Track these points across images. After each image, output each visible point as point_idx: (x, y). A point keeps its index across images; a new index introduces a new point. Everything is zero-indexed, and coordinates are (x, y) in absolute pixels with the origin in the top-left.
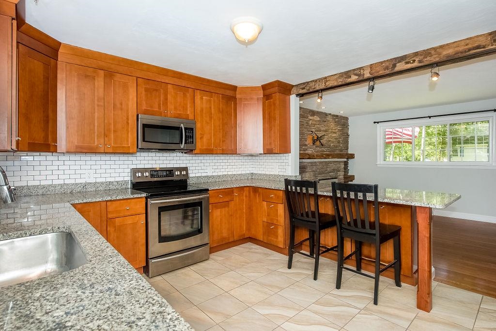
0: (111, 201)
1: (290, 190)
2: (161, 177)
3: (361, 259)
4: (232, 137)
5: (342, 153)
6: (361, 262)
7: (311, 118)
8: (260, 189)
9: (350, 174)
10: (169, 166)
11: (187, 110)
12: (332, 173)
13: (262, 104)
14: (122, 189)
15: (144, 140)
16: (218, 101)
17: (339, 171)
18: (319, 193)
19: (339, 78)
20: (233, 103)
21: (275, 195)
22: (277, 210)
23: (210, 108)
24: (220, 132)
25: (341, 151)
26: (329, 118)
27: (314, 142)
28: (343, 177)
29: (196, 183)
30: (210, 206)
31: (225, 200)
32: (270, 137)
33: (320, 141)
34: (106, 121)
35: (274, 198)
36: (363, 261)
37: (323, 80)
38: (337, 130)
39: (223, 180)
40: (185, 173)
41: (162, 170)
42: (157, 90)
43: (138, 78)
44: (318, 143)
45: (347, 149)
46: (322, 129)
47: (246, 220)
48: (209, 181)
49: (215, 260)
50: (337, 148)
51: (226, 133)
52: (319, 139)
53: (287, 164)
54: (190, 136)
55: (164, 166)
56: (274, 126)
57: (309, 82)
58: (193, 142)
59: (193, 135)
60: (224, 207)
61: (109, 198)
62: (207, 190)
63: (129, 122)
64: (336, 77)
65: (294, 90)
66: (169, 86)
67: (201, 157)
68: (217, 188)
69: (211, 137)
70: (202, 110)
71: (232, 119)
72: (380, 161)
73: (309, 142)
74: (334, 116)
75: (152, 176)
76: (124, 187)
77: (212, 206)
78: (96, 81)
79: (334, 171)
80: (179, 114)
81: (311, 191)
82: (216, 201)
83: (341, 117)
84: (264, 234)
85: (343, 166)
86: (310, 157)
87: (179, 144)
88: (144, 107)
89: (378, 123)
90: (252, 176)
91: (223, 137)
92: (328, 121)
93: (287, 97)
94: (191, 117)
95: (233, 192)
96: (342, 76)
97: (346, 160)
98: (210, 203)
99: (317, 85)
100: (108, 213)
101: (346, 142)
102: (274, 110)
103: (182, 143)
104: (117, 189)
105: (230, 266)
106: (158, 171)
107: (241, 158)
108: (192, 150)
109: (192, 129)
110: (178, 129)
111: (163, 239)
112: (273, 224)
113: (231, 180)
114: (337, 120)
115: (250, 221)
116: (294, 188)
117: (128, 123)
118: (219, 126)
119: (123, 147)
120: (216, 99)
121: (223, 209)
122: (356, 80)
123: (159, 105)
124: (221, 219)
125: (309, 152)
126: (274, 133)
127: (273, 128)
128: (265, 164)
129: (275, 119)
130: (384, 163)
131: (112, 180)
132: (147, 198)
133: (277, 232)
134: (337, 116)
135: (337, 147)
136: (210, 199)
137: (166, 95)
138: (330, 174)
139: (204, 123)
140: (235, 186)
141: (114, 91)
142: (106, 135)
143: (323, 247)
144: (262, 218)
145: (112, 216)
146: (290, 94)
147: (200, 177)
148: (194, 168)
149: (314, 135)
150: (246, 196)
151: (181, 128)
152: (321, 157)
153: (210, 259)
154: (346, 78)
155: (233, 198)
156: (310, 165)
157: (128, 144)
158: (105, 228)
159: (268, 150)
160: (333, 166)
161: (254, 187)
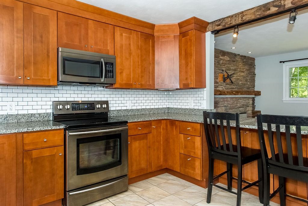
0: (27, 132)
1: (209, 123)
2: (82, 110)
3: (286, 196)
4: (150, 73)
5: (249, 90)
6: (285, 199)
7: (221, 57)
8: (177, 122)
9: (256, 109)
10: (90, 99)
11: (107, 45)
12: (242, 109)
13: (178, 41)
14: (44, 121)
15: (64, 73)
16: (137, 39)
17: (248, 107)
18: (241, 126)
19: (257, 11)
20: (151, 40)
21: (192, 128)
22: (194, 143)
23: (130, 44)
24: (138, 68)
25: (248, 88)
26: (237, 58)
27: (224, 80)
28: (251, 112)
29: (116, 116)
30: (129, 138)
31: (143, 132)
32: (186, 72)
33: (230, 79)
34: (25, 53)
35: (191, 130)
36: (287, 198)
37: (240, 15)
38: (245, 70)
39: (142, 113)
40: (105, 107)
41: (84, 103)
42: (77, 25)
43: (58, 12)
44: (228, 81)
45: (254, 87)
46: (232, 68)
47: (164, 151)
48: (128, 114)
49: (134, 192)
50: (245, 86)
51: (144, 69)
52: (229, 77)
53: (202, 99)
54: (110, 70)
55: (86, 99)
56: (191, 62)
57: (225, 18)
58: (113, 76)
59: (113, 69)
60: (143, 139)
61: (25, 130)
62: (127, 122)
63: (50, 54)
64: (253, 11)
65: (210, 27)
66: (90, 21)
67: (121, 92)
68: (136, 120)
69: (130, 72)
70: (122, 46)
71: (150, 56)
72: (286, 97)
73: (220, 79)
74: (242, 56)
75: (73, 108)
76: (46, 119)
77: (131, 138)
78: (15, 12)
79: (243, 106)
80: (100, 49)
81: (233, 124)
82: (135, 133)
83: (249, 57)
84: (181, 165)
85: (251, 102)
86: (222, 93)
87: (100, 77)
88: (65, 40)
89: (284, 62)
90: (168, 110)
91: (142, 72)
92: (237, 61)
93: (203, 34)
94: (111, 53)
95: (151, 125)
96: (260, 9)
97: (254, 96)
98: (129, 135)
99: (233, 20)
100: (24, 144)
101: (253, 81)
102: (191, 46)
103: (102, 77)
104: (39, 121)
105: (149, 198)
106: (79, 104)
107: (158, 93)
108: (112, 84)
109: (112, 64)
110: (99, 63)
111: (81, 171)
112: (190, 156)
113: (149, 114)
114: (244, 60)
115: (167, 152)
116: (213, 120)
117: (48, 56)
118: (138, 62)
119: (44, 79)
120: (135, 36)
121: (142, 141)
122: (276, 12)
123: (80, 39)
124: (140, 151)
125: (220, 89)
126: (191, 68)
127: (189, 63)
128: (180, 98)
129: (191, 55)
130: (290, 99)
131: (34, 112)
132: (65, 130)
133: (195, 164)
134: (245, 57)
135: (244, 84)
136: (129, 131)
137: (87, 29)
138: (240, 109)
139: (124, 58)
140: (153, 119)
141: (34, 23)
142: (25, 67)
143: (245, 182)
144: (179, 150)
145: (29, 148)
146: (205, 31)
147: (120, 110)
148: (114, 102)
149: (225, 73)
150: (163, 129)
151: (102, 62)
152: (231, 93)
153: (129, 191)
154: (264, 11)
155: (151, 131)
156: (222, 100)
157: (48, 77)
158: (21, 160)
159: (184, 85)
160: (242, 102)
161: (171, 120)
